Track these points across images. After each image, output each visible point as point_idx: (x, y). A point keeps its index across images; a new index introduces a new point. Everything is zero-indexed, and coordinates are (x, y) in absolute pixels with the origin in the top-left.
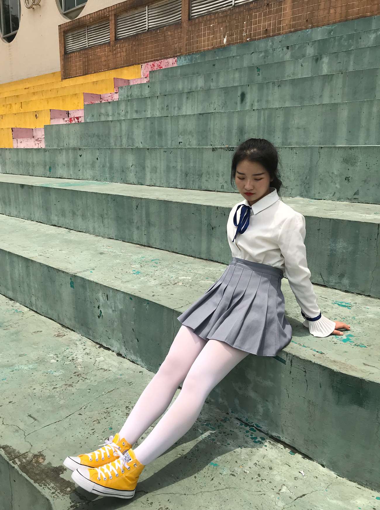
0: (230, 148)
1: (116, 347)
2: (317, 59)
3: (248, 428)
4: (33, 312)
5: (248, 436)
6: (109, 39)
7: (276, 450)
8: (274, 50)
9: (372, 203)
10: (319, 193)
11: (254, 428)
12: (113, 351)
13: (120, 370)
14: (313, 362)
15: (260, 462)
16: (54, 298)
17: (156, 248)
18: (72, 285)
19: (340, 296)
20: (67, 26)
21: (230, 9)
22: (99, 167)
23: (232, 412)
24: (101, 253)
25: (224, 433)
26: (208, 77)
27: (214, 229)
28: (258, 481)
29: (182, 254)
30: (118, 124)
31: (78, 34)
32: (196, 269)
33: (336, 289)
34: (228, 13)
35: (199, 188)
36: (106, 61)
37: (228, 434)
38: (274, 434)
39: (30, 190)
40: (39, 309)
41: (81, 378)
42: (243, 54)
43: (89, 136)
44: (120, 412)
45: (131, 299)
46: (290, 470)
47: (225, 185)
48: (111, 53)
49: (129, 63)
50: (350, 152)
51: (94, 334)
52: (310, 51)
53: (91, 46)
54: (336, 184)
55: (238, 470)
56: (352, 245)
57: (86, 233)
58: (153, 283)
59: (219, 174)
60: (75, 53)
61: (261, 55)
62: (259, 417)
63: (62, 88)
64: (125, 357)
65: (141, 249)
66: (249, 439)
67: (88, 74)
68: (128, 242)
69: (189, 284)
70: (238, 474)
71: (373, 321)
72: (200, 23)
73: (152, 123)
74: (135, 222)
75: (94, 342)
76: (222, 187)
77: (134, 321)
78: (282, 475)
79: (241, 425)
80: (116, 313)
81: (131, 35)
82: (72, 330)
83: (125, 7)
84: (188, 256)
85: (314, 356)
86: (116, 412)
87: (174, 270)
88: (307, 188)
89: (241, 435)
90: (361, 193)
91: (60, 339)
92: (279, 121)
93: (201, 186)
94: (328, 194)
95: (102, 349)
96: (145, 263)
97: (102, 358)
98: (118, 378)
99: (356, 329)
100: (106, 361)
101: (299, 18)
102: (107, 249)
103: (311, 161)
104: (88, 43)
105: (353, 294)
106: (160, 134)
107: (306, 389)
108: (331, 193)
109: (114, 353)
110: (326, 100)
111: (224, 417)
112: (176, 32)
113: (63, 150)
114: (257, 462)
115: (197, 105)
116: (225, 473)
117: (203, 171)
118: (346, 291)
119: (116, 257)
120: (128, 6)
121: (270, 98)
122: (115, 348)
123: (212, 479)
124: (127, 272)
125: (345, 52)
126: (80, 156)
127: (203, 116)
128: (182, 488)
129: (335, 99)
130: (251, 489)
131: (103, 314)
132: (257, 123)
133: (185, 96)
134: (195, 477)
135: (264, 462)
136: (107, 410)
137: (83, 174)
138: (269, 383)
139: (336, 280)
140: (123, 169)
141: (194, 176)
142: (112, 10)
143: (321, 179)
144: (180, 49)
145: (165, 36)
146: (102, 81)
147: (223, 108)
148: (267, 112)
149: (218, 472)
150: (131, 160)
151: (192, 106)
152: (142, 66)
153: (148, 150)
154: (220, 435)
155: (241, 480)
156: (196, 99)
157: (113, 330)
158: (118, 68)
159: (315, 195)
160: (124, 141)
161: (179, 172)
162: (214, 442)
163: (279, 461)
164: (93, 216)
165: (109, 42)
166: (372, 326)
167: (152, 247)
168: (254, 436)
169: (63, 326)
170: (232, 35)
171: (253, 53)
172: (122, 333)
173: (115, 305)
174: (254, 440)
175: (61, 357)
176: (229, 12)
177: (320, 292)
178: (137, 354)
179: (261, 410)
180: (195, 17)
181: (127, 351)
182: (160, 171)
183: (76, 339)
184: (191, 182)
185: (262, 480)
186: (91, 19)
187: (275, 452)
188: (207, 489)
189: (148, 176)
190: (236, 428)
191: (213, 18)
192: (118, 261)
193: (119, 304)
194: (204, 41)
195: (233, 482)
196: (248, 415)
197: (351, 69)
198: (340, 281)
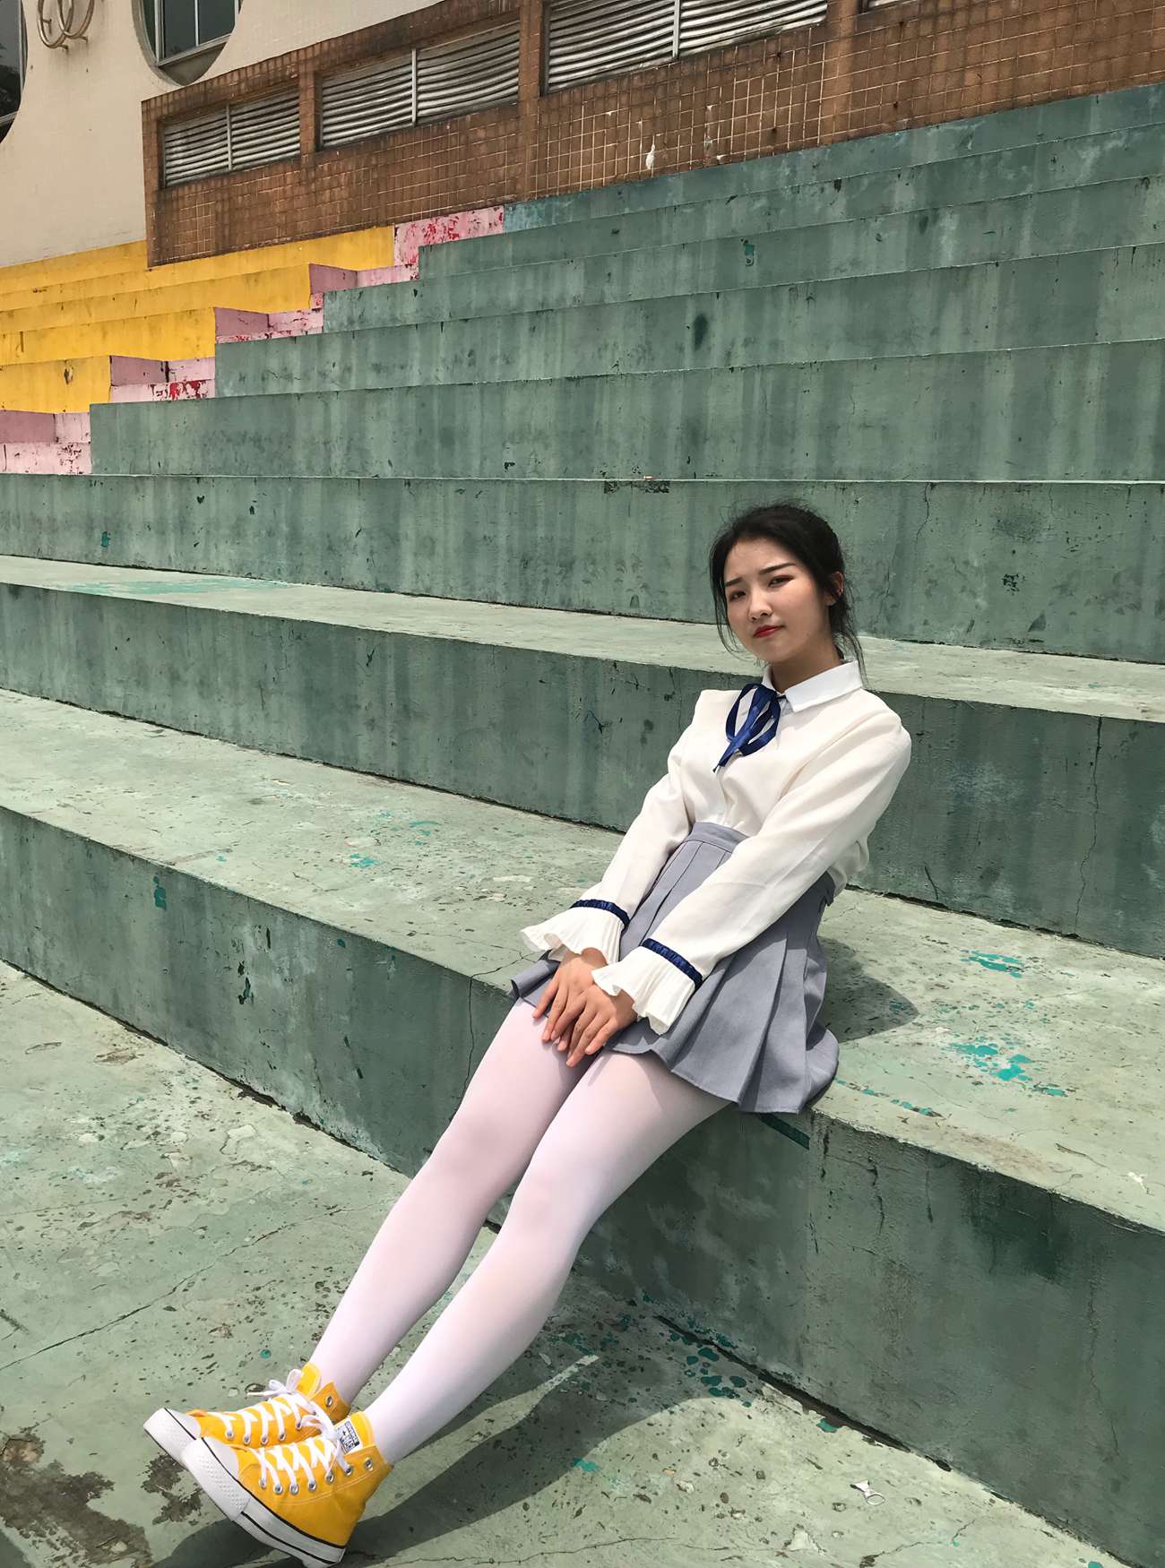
0: (656, 484)
1: (293, 1094)
2: (924, 221)
3: (693, 1349)
4: (35, 983)
5: (694, 1374)
6: (298, 145)
7: (779, 1417)
8: (796, 190)
9: (1086, 654)
10: (926, 623)
11: (712, 1347)
12: (283, 1108)
13: (302, 1167)
14: (901, 1141)
15: (728, 1456)
16: (103, 941)
17: (426, 786)
18: (161, 898)
19: (987, 935)
20: (168, 105)
21: (664, 66)
22: (258, 534)
23: (646, 1299)
24: (255, 802)
25: (621, 1364)
26: (596, 270)
27: (605, 730)
28: (721, 1516)
29: (508, 806)
30: (319, 406)
31: (203, 129)
32: (549, 851)
33: (974, 915)
34: (660, 79)
35: (563, 603)
36: (285, 212)
37: (633, 1369)
38: (774, 1367)
39: (40, 603)
40: (53, 974)
41: (179, 1192)
42: (704, 204)
43: (229, 440)
44: (297, 1299)
45: (341, 942)
46: (820, 1479)
47: (643, 596)
48: (303, 190)
49: (357, 222)
50: (1019, 499)
51: (227, 1053)
52: (904, 196)
53: (240, 166)
54: (975, 595)
55: (660, 1481)
56: (1022, 782)
57: (211, 738)
58: (412, 893)
59: (621, 562)
60: (193, 186)
61: (758, 205)
62: (727, 1314)
63: (150, 290)
64: (321, 1126)
65: (379, 789)
66: (694, 1384)
67: (230, 251)
68: (341, 768)
69: (524, 897)
70: (660, 1493)
71: (1082, 1012)
72: (575, 104)
73: (423, 405)
74: (364, 705)
75: (226, 1079)
76: (634, 601)
77: (350, 1013)
78: (796, 1496)
79: (674, 1338)
80: (296, 987)
81: (365, 135)
82: (159, 1041)
83: (349, 52)
84: (524, 810)
85: (905, 1121)
86: (286, 1300)
87: (480, 856)
88: (888, 606)
89: (670, 1369)
90: (1051, 623)
91: (115, 1068)
92: (808, 405)
93: (570, 600)
94: (952, 626)
95: (249, 1099)
96: (389, 833)
97: (247, 1130)
98: (294, 1193)
99: (1037, 1037)
100: (259, 1139)
101: (874, 96)
102: (273, 789)
103: (901, 525)
104: (233, 158)
105: (1026, 932)
106: (448, 438)
107: (878, 1224)
108: (961, 624)
109: (288, 1115)
110: (950, 343)
111: (619, 1315)
112: (501, 131)
113: (146, 481)
114: (720, 1457)
115: (563, 351)
116: (618, 1492)
117: (574, 554)
118: (1005, 923)
119: (301, 812)
120: (358, 49)
121: (782, 336)
122: (289, 1098)
123: (579, 1513)
124: (332, 860)
125: (1006, 202)
126: (200, 500)
127: (577, 384)
128: (484, 1542)
129: (976, 342)
130: (698, 1542)
131: (253, 990)
132: (740, 411)
133: (524, 325)
134: (526, 1507)
135: (741, 1455)
136: (257, 1293)
137: (206, 557)
138: (757, 1208)
139: (971, 888)
140: (330, 541)
141: (549, 567)
142: (306, 60)
143: (930, 581)
144: (514, 181)
145: (467, 143)
146: (275, 273)
147: (642, 360)
148: (771, 376)
149: (598, 1491)
150: (355, 514)
151: (547, 355)
152: (396, 229)
153: (409, 484)
154: (606, 1370)
155: (666, 1512)
156: (560, 335)
157: (285, 1041)
158: (326, 236)
159: (912, 628)
160: (338, 457)
161: (503, 556)
162: (589, 1393)
163: (785, 1453)
164: (235, 686)
165: (297, 158)
166: (1081, 1029)
167: (414, 784)
168: (710, 1374)
169: (130, 1027)
170: (672, 143)
171: (732, 198)
172: (312, 1052)
173: (291, 961)
174: (710, 1386)
175: (114, 1126)
176: (663, 73)
177: (926, 925)
178: (359, 1117)
179: (734, 1290)
180: (561, 86)
181: (325, 1107)
182: (446, 549)
183: (169, 1067)
184: (540, 586)
185: (733, 1512)
186: (243, 86)
187: (774, 1424)
188: (560, 1543)
189: (408, 565)
190: (659, 1349)
191: (613, 90)
192: (307, 825)
193: (303, 961)
194: (588, 160)
195: (643, 1521)
196: (695, 1307)
197: (1025, 251)
198: (985, 891)
